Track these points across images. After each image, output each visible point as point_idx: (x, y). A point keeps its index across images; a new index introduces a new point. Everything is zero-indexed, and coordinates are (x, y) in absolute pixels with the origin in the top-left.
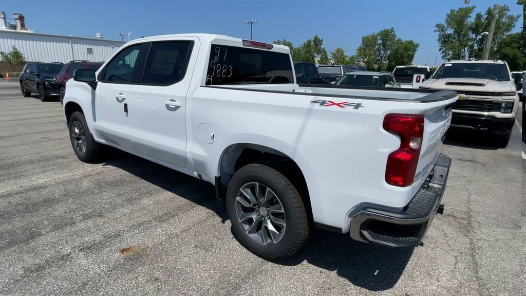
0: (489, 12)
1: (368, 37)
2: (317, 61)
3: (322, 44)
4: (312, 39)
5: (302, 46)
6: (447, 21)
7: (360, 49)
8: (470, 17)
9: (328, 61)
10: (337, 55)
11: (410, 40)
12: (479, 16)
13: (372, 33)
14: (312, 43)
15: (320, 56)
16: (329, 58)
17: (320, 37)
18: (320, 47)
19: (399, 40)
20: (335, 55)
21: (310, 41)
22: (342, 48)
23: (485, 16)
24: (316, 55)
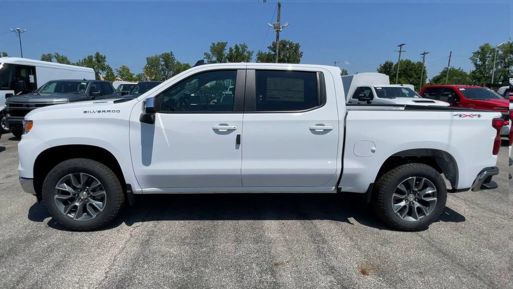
0: (237, 47)
1: (152, 58)
2: (103, 77)
3: (105, 61)
4: (94, 55)
5: (81, 61)
6: (211, 51)
7: (146, 68)
8: (225, 49)
9: (115, 78)
10: (123, 73)
11: (186, 63)
12: (231, 50)
13: (155, 55)
14: (94, 59)
15: (105, 72)
16: (115, 75)
17: (102, 54)
18: (104, 64)
19: (178, 63)
20: (121, 72)
21: (91, 56)
22: (128, 66)
23: (234, 50)
24: (100, 71)
